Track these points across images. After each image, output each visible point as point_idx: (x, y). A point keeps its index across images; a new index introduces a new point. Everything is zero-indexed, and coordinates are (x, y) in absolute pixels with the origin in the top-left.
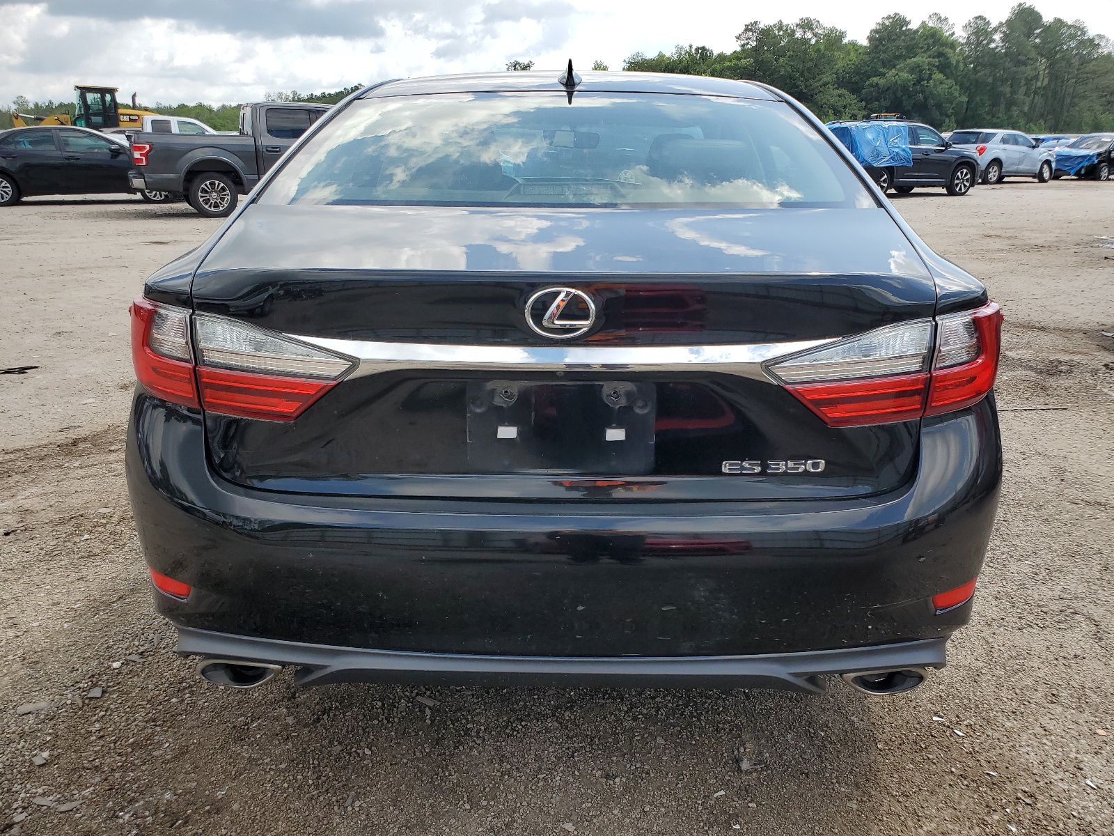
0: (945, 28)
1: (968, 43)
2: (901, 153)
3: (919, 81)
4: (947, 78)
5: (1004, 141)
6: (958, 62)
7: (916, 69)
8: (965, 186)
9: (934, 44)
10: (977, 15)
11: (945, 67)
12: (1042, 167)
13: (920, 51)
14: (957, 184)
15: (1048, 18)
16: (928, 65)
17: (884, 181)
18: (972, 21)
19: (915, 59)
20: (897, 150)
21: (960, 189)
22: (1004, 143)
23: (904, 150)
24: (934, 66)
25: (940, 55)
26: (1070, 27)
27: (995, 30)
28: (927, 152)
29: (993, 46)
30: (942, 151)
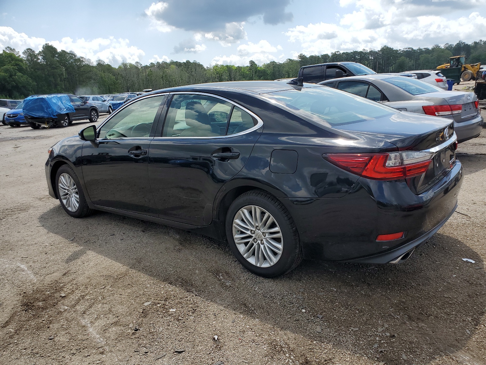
0: (15, 53)
1: (28, 60)
2: (69, 107)
3: (11, 76)
4: (24, 75)
5: (93, 100)
6: (26, 68)
7: (6, 71)
8: (96, 118)
9: (12, 60)
10: (28, 48)
11: (21, 70)
12: (109, 109)
13: (6, 63)
14: (93, 118)
15: (59, 50)
16: (13, 69)
17: (66, 119)
18: (26, 50)
19: (5, 67)
20: (67, 106)
21: (95, 119)
22: (94, 100)
23: (70, 106)
24: (16, 69)
25: (17, 65)
26: (69, 54)
27: (38, 54)
28: (78, 106)
29: (39, 61)
30: (84, 105)
